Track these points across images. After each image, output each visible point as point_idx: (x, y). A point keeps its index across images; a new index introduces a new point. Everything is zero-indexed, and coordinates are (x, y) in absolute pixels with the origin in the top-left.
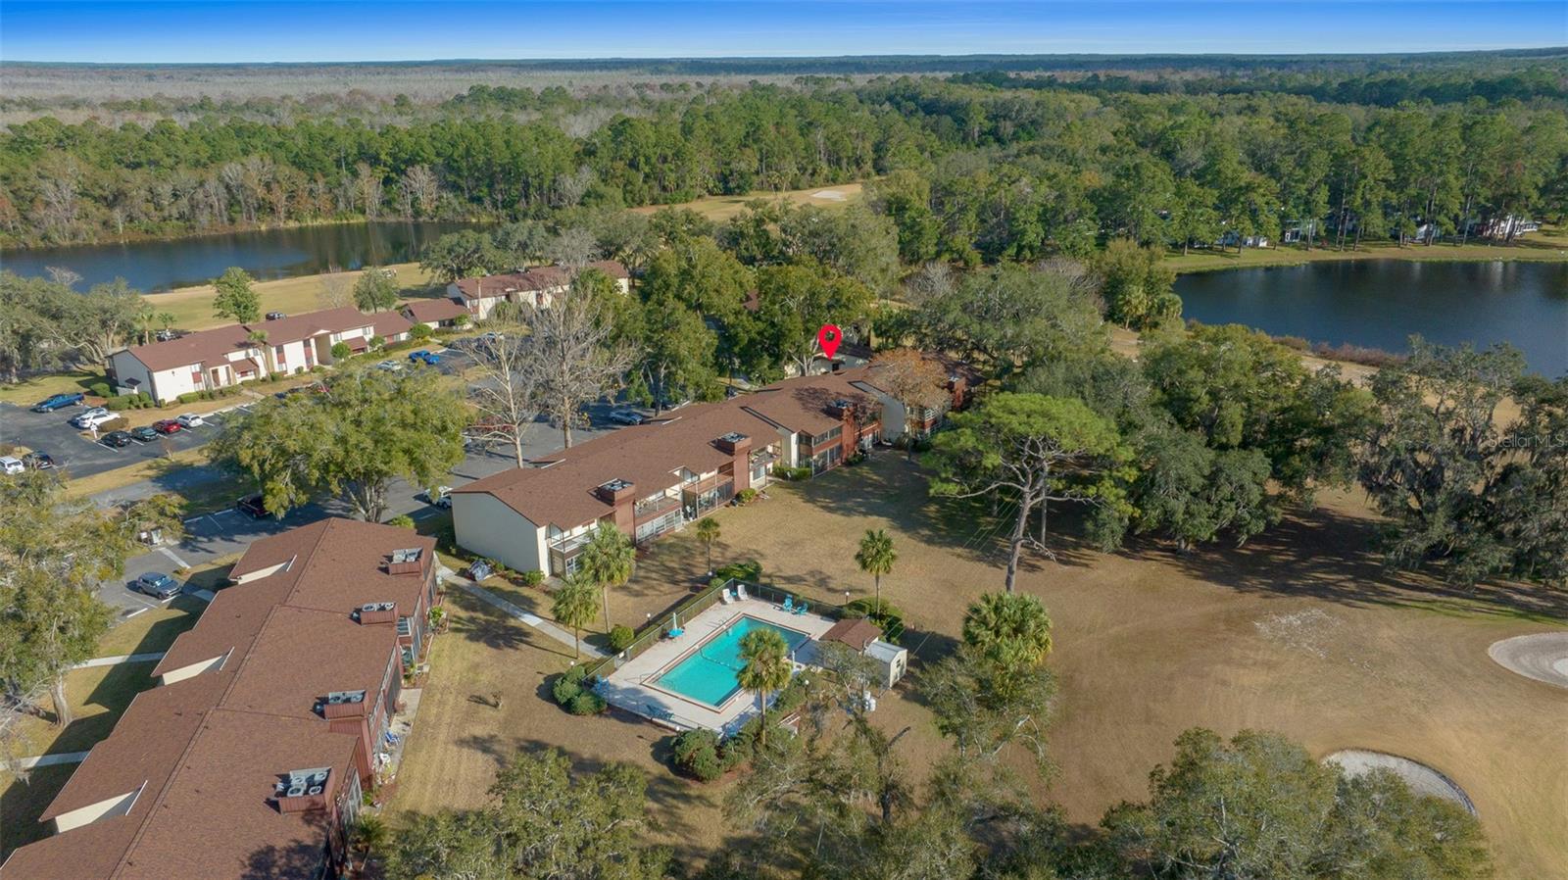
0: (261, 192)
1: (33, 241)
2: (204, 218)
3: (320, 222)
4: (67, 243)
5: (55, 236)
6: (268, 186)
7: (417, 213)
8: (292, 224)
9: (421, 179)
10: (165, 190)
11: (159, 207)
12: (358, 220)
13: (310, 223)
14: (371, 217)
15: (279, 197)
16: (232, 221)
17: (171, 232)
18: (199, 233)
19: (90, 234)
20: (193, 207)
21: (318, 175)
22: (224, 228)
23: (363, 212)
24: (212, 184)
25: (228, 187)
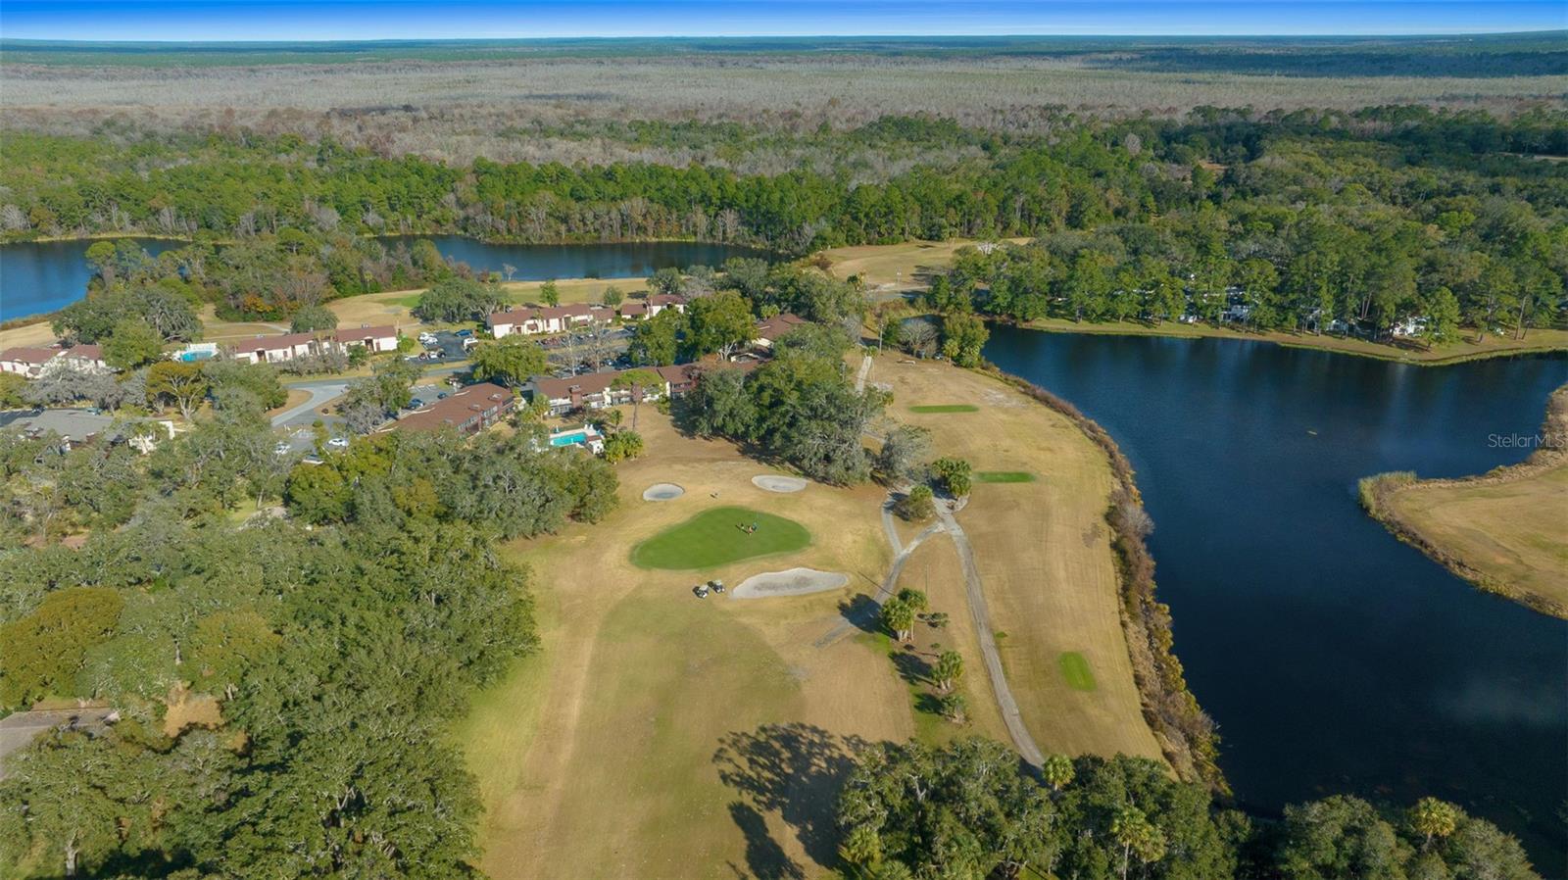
0: (640, 220)
1: (521, 241)
2: (605, 234)
3: (671, 239)
4: (536, 242)
5: (532, 239)
6: (644, 216)
7: (724, 239)
8: (654, 240)
9: (730, 217)
10: (589, 216)
11: (585, 224)
12: (692, 240)
13: (665, 239)
14: (700, 238)
15: (650, 224)
16: (622, 235)
17: (588, 240)
18: (603, 241)
19: (549, 238)
20: (602, 225)
21: (674, 210)
22: (616, 239)
23: (695, 234)
24: (614, 214)
25: (622, 215)
